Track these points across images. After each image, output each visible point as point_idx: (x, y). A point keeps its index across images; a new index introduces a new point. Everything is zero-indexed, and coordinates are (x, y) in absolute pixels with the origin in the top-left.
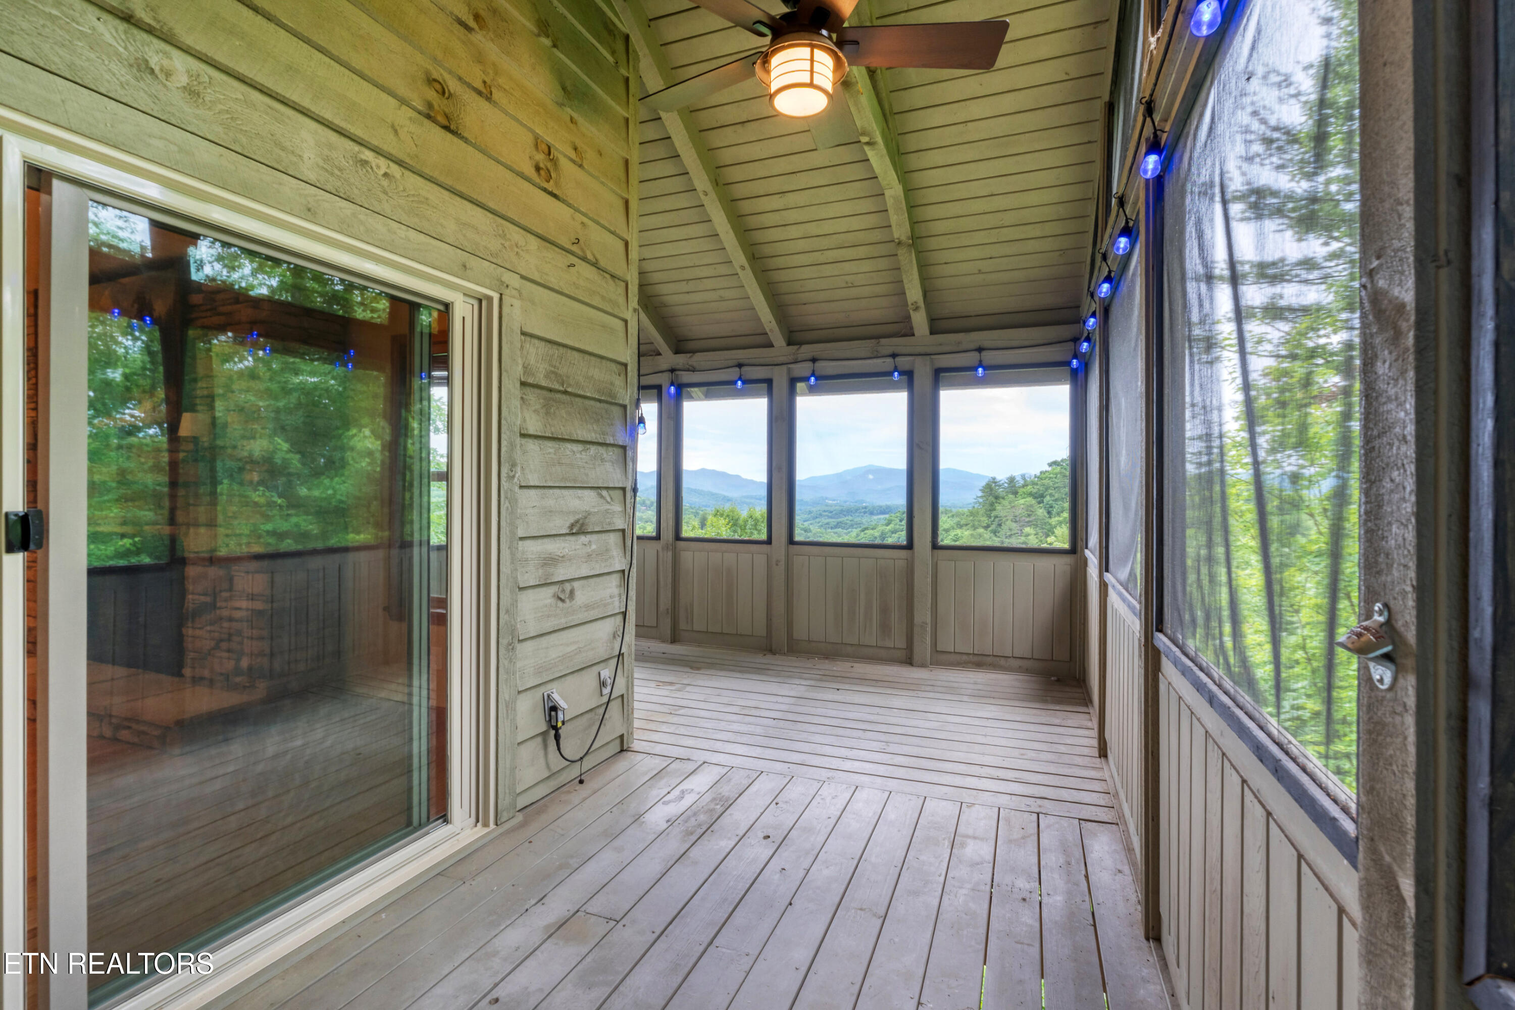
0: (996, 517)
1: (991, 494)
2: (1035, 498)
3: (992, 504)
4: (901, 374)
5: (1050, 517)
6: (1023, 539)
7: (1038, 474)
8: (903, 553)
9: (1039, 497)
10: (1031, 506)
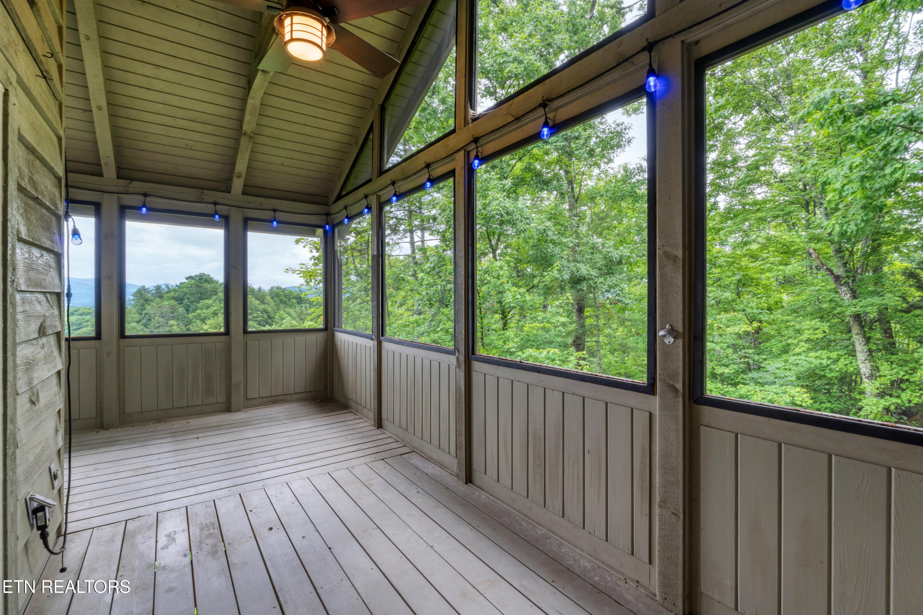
0: (146, 314)
1: (141, 298)
2: (176, 300)
3: (143, 305)
4: (221, 216)
5: (188, 313)
6: (168, 329)
7: (178, 284)
8: (223, 338)
9: (180, 300)
10: (174, 306)
